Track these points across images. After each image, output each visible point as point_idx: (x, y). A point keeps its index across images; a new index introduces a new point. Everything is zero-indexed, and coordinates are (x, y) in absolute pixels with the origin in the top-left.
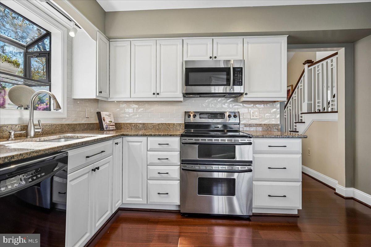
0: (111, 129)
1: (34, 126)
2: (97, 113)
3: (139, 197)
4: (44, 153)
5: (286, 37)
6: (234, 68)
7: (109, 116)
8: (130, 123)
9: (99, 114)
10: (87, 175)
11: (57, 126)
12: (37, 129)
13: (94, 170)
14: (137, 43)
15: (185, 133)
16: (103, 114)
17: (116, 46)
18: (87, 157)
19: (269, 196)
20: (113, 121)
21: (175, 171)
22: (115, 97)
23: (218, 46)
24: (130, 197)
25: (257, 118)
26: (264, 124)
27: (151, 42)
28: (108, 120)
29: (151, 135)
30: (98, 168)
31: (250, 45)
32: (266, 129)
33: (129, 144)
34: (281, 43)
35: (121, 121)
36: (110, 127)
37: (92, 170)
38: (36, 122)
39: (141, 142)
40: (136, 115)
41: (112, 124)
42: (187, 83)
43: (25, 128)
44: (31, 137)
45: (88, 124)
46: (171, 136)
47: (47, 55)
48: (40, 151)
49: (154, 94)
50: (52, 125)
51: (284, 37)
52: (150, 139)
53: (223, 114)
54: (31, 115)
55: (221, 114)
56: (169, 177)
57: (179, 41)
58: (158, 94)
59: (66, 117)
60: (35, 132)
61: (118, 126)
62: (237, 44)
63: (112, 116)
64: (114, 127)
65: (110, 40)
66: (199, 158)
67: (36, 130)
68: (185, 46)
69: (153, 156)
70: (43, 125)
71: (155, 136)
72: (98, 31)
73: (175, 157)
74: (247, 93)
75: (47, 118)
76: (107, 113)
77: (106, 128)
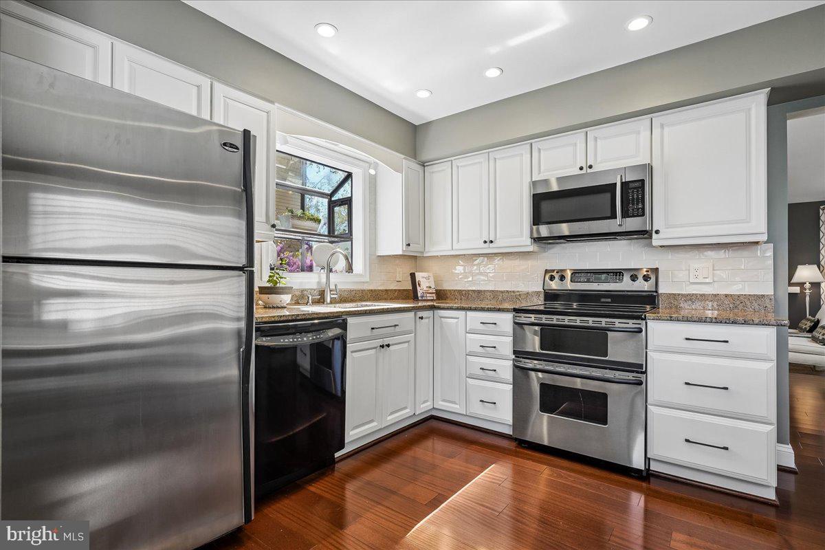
0: (428, 298)
1: (331, 291)
2: (411, 274)
3: (455, 403)
4: (324, 316)
5: (762, 93)
6: (623, 184)
7: (428, 278)
8: (459, 290)
9: (413, 276)
10: (375, 350)
11: (357, 291)
12: (333, 294)
13: (382, 346)
14: (460, 162)
15: (545, 308)
16: (419, 276)
17: (433, 172)
18: (373, 329)
19: (687, 441)
20: (433, 286)
21: (506, 369)
22: (432, 251)
23: (598, 143)
24: (444, 401)
25: (707, 280)
26: (726, 296)
27: (480, 158)
28: (426, 283)
29: (470, 309)
30: (388, 346)
31: (666, 130)
32: (731, 306)
33: (441, 321)
34: (750, 109)
35: (447, 286)
36: (428, 295)
37: (381, 346)
38: (332, 287)
39: (458, 318)
40: (469, 277)
41: (431, 291)
42: (537, 220)
43: (322, 293)
44: (327, 304)
45: (399, 290)
46: (499, 310)
47: (348, 202)
48: (320, 313)
49: (485, 242)
50: (351, 291)
51: (756, 94)
52: (470, 314)
53: (620, 273)
54: (328, 278)
55: (616, 273)
56: (497, 376)
57: (524, 149)
58: (492, 242)
59: (368, 281)
60: (331, 298)
61: (441, 295)
62: (639, 133)
63: (432, 279)
64: (434, 295)
65: (425, 164)
66: (542, 349)
67: (333, 296)
68: (535, 154)
69: (474, 341)
70: (341, 290)
71: (476, 309)
72: (404, 158)
73: (506, 345)
74: (658, 230)
75: (357, 282)
76: (425, 274)
77: (422, 297)
